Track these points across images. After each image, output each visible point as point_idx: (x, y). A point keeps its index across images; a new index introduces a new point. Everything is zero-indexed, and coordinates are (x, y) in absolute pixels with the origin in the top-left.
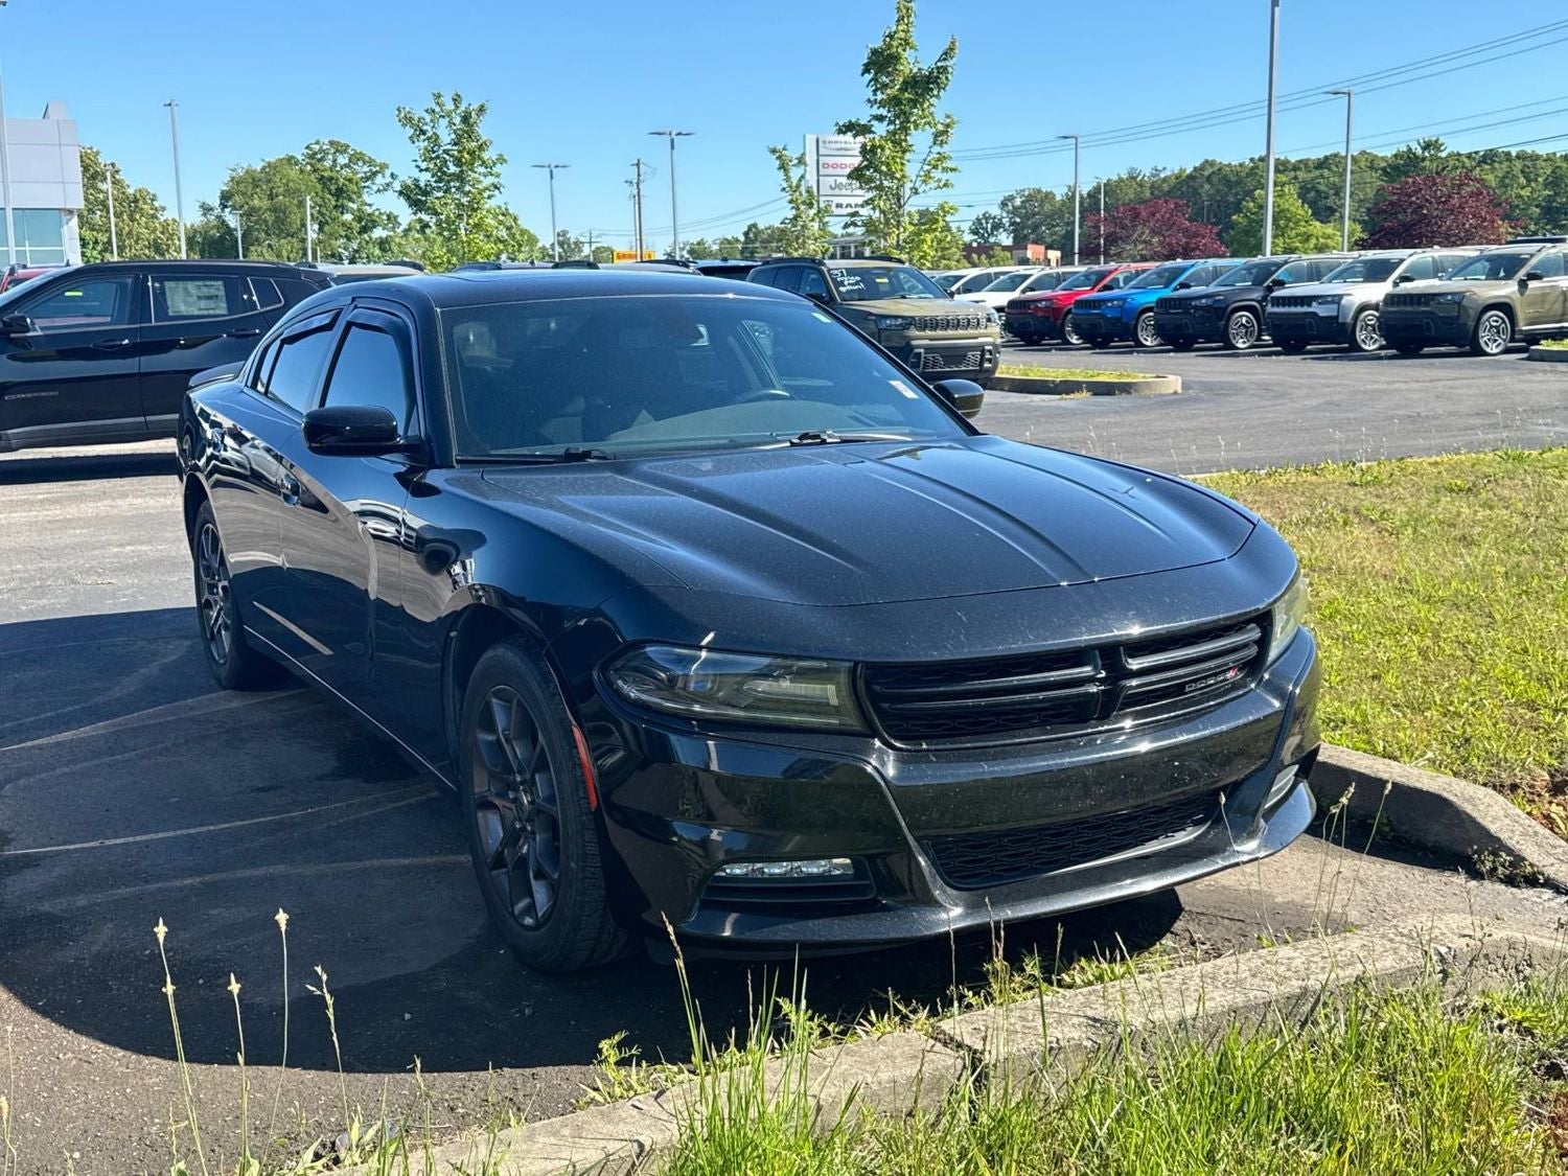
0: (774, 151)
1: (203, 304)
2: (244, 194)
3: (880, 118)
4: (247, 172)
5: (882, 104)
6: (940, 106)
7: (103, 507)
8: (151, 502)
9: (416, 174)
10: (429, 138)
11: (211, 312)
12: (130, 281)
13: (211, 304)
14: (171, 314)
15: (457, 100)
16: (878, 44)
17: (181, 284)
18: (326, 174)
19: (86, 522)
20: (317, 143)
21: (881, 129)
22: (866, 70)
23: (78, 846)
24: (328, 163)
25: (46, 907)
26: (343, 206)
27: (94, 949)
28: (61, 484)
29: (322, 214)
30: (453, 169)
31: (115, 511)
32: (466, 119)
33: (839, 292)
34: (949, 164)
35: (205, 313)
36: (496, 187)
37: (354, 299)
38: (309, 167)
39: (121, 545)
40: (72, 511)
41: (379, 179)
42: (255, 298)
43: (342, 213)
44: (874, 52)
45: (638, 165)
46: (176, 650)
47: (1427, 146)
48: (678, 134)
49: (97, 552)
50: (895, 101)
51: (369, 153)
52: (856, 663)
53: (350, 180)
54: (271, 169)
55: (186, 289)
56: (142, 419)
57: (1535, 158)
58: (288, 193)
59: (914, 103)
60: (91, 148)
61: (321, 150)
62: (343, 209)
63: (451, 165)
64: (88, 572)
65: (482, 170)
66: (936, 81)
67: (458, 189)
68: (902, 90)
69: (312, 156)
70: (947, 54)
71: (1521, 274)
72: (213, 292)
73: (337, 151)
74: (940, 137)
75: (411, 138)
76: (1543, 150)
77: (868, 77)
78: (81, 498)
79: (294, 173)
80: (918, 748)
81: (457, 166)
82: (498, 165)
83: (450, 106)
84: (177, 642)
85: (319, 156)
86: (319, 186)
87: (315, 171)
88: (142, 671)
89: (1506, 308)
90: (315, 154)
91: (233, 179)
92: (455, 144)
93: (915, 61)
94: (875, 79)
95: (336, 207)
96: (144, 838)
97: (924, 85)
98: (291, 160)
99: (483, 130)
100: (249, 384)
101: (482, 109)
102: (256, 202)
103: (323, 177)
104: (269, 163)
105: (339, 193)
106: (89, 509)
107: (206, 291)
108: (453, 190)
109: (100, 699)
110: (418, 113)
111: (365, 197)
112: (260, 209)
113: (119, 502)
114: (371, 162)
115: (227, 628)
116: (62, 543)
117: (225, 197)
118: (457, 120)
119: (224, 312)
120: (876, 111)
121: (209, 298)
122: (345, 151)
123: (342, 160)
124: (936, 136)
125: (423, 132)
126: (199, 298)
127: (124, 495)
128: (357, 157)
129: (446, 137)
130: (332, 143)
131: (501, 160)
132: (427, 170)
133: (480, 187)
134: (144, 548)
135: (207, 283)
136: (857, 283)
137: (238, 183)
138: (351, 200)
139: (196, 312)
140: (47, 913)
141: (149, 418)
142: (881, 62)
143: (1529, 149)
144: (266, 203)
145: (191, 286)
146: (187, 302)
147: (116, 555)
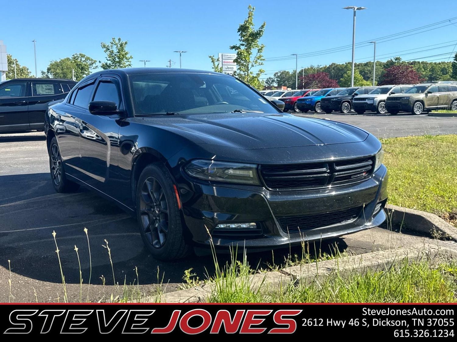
0: (210, 57)
1: (47, 91)
2: (54, 69)
3: (243, 45)
4: (55, 62)
5: (243, 41)
6: (260, 41)
7: (17, 149)
8: (31, 148)
9: (106, 61)
10: (110, 51)
11: (50, 93)
12: (26, 84)
13: (50, 91)
14: (38, 94)
15: (119, 40)
16: (243, 24)
17: (41, 85)
18: (79, 63)
19: (13, 152)
20: (76, 54)
21: (243, 48)
22: (239, 31)
23: (19, 230)
24: (79, 60)
25: (11, 245)
26: (83, 72)
27: (26, 256)
28: (4, 143)
29: (77, 75)
31: (21, 150)
32: (121, 45)
33: (231, 94)
34: (262, 58)
35: (48, 93)
36: (130, 65)
37: (101, 75)
38: (73, 61)
39: (24, 158)
40: (8, 150)
41: (94, 65)
42: (63, 90)
43: (83, 74)
44: (242, 26)
45: (170, 61)
46: (43, 183)
47: (396, 59)
48: (182, 52)
49: (17, 159)
50: (247, 40)
51: (91, 57)
52: (258, 165)
53: (86, 65)
54: (62, 62)
55: (42, 87)
56: (29, 124)
57: (427, 63)
58: (67, 68)
59: (252, 41)
60: (9, 55)
61: (77, 56)
62: (83, 73)
63: (117, 59)
64: (14, 164)
65: (126, 60)
66: (259, 34)
67: (119, 66)
68: (250, 36)
69: (74, 58)
70: (262, 27)
71: (426, 92)
72: (50, 88)
73: (82, 57)
74: (259, 51)
75: (105, 51)
77: (239, 33)
78: (10, 147)
79: (69, 63)
80: (276, 190)
81: (118, 59)
82: (130, 59)
83: (117, 42)
84: (43, 181)
85: (76, 58)
86: (76, 67)
87: (75, 62)
88: (33, 188)
89: (422, 102)
90: (75, 57)
92: (118, 53)
93: (253, 29)
94: (241, 34)
95: (81, 73)
96: (39, 228)
97: (256, 36)
98: (68, 59)
99: (126, 49)
100: (68, 102)
101: (126, 43)
102: (58, 71)
103: (77, 64)
104: (62, 60)
105: (82, 69)
106: (13, 149)
107: (48, 87)
108: (117, 66)
109: (21, 195)
110: (108, 44)
111: (90, 70)
112: (59, 73)
113: (22, 147)
114: (92, 60)
115: (60, 174)
116: (6, 157)
117: (49, 70)
118: (119, 46)
119: (53, 93)
120: (241, 43)
121: (49, 89)
122: (84, 57)
123: (83, 59)
124: (259, 50)
125: (108, 49)
126: (46, 89)
127: (23, 146)
128: (88, 59)
129: (115, 51)
130: (80, 54)
131: (131, 57)
132: (110, 60)
133: (125, 65)
134: (30, 159)
135: (49, 85)
136: (236, 92)
137: (52, 65)
138: (86, 71)
139: (45, 93)
140: (11, 247)
141: (31, 124)
142: (243, 29)
144: (61, 71)
145: (44, 86)
146: (42, 90)
147: (22, 160)
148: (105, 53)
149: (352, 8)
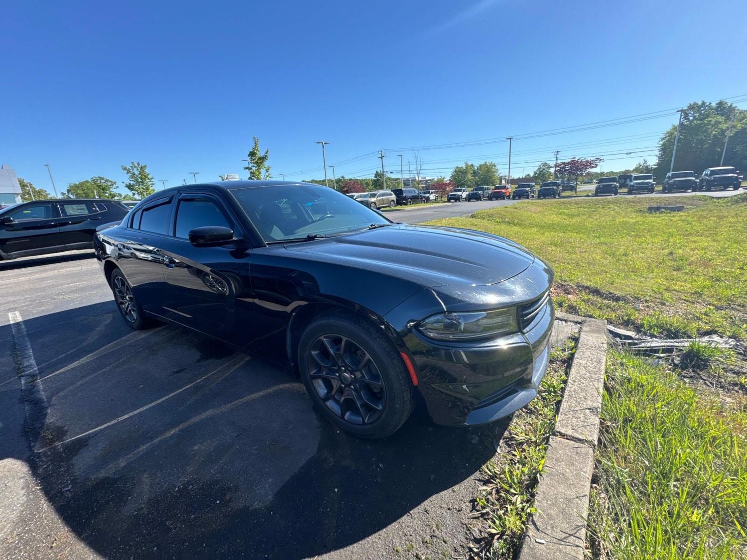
0: (220, 176)
1: (79, 211)
3: (254, 166)
4: (74, 184)
5: (254, 163)
6: (266, 164)
7: (56, 272)
8: (74, 269)
9: (130, 182)
11: (83, 213)
12: (51, 205)
13: (82, 211)
14: (68, 214)
15: (138, 164)
16: (251, 150)
17: (70, 206)
18: (99, 185)
19: (51, 278)
20: (94, 177)
21: (254, 168)
22: (249, 156)
23: (106, 425)
24: (99, 182)
28: (36, 267)
29: (100, 194)
30: (140, 180)
31: (61, 273)
32: (141, 168)
34: (270, 176)
35: (80, 214)
38: (93, 183)
39: (68, 284)
40: (44, 275)
41: (114, 186)
42: (97, 209)
44: (250, 152)
46: (108, 319)
47: (342, 177)
49: (60, 287)
50: (257, 163)
51: (110, 180)
53: (106, 186)
54: (82, 184)
55: (72, 207)
56: (64, 245)
57: (357, 180)
58: (88, 189)
59: (261, 163)
60: (21, 179)
62: (105, 193)
63: (139, 179)
64: (58, 294)
65: (148, 180)
66: (265, 158)
67: (142, 185)
68: (258, 160)
69: (94, 180)
70: (267, 152)
71: (376, 196)
72: (82, 207)
73: (101, 179)
74: (267, 170)
75: (126, 173)
76: (358, 178)
77: (249, 157)
78: (46, 271)
79: (89, 184)
84: (106, 315)
85: (96, 180)
86: (97, 188)
87: (95, 184)
88: (97, 329)
89: (375, 203)
91: (70, 186)
92: (140, 174)
93: (260, 154)
94: (251, 158)
95: (103, 192)
96: (138, 411)
97: (263, 159)
98: (87, 182)
99: (147, 171)
100: (129, 226)
101: (146, 166)
102: (79, 192)
104: (81, 183)
105: (103, 189)
106: (50, 274)
107: (79, 207)
109: (84, 344)
110: (128, 167)
111: (111, 190)
112: (80, 194)
113: (61, 270)
114: (111, 182)
116: (43, 286)
117: (69, 191)
118: (139, 169)
119: (87, 213)
120: (252, 165)
121: (81, 209)
122: (103, 179)
123: (103, 181)
124: (266, 170)
125: (130, 172)
126: (78, 209)
127: (63, 268)
128: (107, 181)
129: (137, 173)
130: (99, 177)
131: (153, 178)
132: (133, 181)
134: (77, 284)
135: (79, 205)
137: (72, 187)
138: (107, 190)
139: (77, 214)
141: (66, 245)
142: (252, 154)
143: (356, 178)
144: (82, 192)
145: (74, 206)
146: (73, 211)
147: (67, 287)
148: (126, 175)
149: (321, 143)
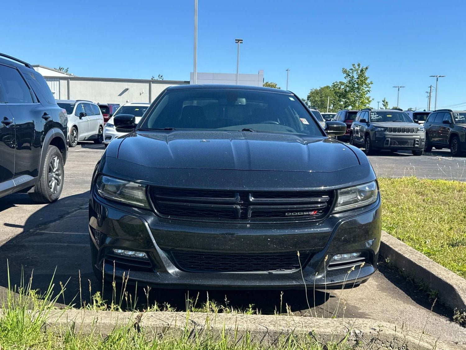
2: (314, 97)
4: (315, 90)
10: (351, 77)
15: (359, 65)
18: (337, 91)
20: (336, 82)
24: (338, 88)
26: (340, 100)
29: (335, 102)
30: (356, 86)
32: (362, 71)
33: (455, 120)
36: (369, 91)
38: (333, 89)
43: (340, 102)
45: (431, 87)
48: (440, 77)
52: (148, 186)
54: (322, 89)
58: (325, 96)
60: (275, 83)
61: (337, 84)
65: (365, 86)
67: (357, 92)
69: (334, 86)
73: (342, 84)
75: (345, 77)
79: (328, 91)
80: (166, 217)
81: (357, 85)
82: (370, 85)
83: (357, 67)
85: (336, 86)
86: (335, 94)
87: (334, 90)
90: (335, 85)
91: (311, 92)
92: (358, 79)
95: (339, 100)
98: (328, 87)
99: (367, 74)
101: (367, 68)
102: (317, 99)
103: (336, 92)
104: (322, 88)
108: (356, 92)
110: (348, 70)
112: (317, 101)
117: (309, 97)
118: (359, 72)
122: (344, 84)
123: (342, 87)
125: (349, 75)
129: (356, 76)
130: (340, 82)
131: (371, 83)
133: (364, 91)
137: (313, 93)
144: (319, 99)
148: (345, 79)
